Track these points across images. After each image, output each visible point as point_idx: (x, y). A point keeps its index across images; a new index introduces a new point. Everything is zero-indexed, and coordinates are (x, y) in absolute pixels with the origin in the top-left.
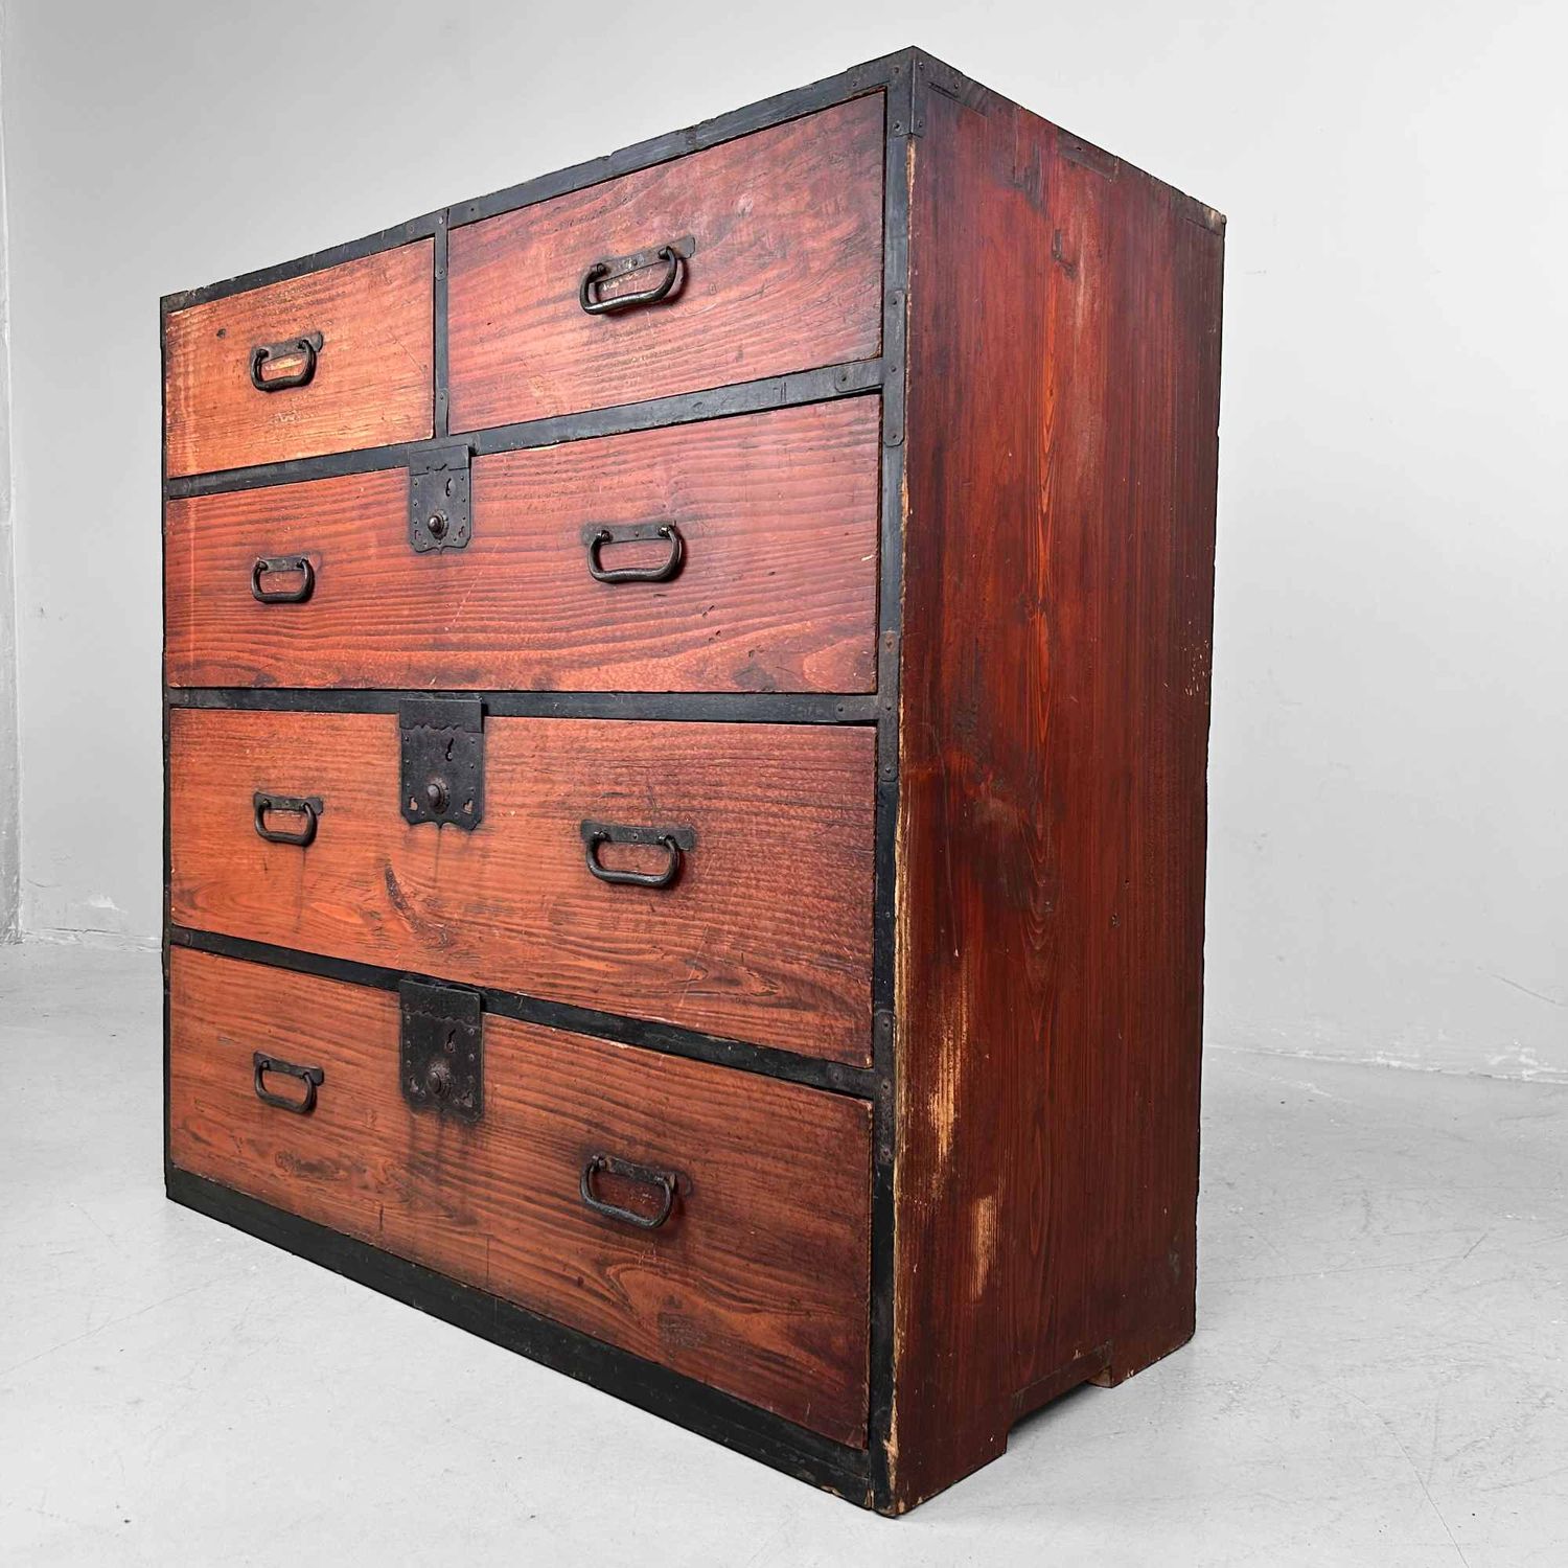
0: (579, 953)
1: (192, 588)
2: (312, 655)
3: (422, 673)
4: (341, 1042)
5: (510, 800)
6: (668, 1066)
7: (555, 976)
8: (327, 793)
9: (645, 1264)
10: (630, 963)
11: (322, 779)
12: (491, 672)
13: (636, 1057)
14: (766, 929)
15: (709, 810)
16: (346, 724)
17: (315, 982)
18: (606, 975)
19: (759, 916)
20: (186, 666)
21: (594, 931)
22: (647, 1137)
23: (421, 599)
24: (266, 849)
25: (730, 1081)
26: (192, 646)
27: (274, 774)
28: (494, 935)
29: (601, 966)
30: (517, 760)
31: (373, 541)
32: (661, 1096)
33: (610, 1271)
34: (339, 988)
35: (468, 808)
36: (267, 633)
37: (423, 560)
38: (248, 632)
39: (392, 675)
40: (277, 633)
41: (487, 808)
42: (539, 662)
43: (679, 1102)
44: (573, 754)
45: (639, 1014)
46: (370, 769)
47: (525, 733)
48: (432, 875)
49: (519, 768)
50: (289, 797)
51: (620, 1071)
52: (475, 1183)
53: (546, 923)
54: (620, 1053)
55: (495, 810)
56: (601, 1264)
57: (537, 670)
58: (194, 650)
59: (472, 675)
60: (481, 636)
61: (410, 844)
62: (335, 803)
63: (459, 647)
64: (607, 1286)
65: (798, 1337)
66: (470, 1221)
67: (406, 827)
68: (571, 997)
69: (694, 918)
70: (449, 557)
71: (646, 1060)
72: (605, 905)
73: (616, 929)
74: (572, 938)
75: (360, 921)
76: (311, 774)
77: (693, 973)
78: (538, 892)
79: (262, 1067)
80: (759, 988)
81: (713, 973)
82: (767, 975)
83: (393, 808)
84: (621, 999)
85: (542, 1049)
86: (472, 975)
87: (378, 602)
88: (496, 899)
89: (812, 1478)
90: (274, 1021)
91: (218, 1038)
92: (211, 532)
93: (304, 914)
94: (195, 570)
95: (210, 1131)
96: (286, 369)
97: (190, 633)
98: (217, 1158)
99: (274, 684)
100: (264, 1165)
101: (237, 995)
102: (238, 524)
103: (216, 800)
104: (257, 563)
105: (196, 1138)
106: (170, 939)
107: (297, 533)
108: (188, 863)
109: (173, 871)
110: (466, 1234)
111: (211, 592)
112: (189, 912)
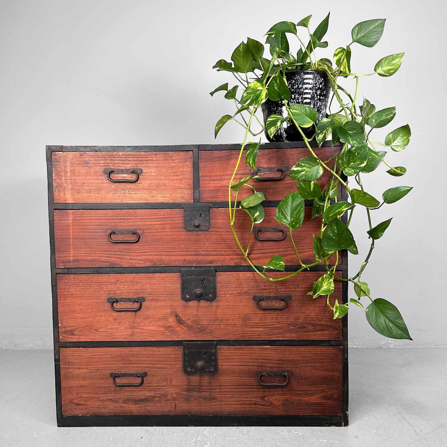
0: (253, 327)
1: (71, 237)
2: (139, 258)
3: (190, 262)
4: (155, 363)
5: (226, 293)
6: (284, 349)
7: (244, 334)
8: (147, 296)
9: (278, 394)
10: (271, 327)
11: (144, 292)
12: (218, 261)
13: (273, 348)
14: (313, 315)
15: (295, 291)
16: (155, 276)
17: (142, 349)
18: (263, 331)
19: (311, 313)
20: (69, 261)
21: (259, 322)
22: (277, 366)
23: (189, 243)
24: (115, 314)
25: (303, 349)
26: (71, 255)
27: (118, 292)
28: (221, 326)
29: (261, 329)
30: (229, 283)
31: (169, 227)
32: (282, 356)
33: (266, 398)
34: (154, 349)
35: (210, 296)
36: (115, 251)
37: (190, 233)
38: (104, 251)
39: (177, 263)
40: (120, 252)
41: (218, 295)
42: (236, 259)
43: (289, 356)
44: (250, 280)
45: (274, 339)
46: (166, 288)
47: (232, 276)
48: (195, 314)
49: (230, 285)
50: (127, 298)
51: (268, 352)
52: (215, 389)
53: (241, 322)
54: (268, 348)
55: (221, 295)
56: (263, 398)
57: (236, 260)
58: (73, 257)
59: (211, 262)
60: (214, 253)
61: (186, 307)
62: (150, 298)
63: (204, 255)
64: (265, 402)
65: (324, 398)
66: (215, 398)
67: (184, 302)
68: (250, 338)
69: (291, 315)
70: (200, 233)
71: (277, 348)
72: (263, 315)
73: (265, 320)
74: (250, 324)
75: (164, 329)
76: (138, 291)
77: (291, 327)
78: (238, 314)
79: (114, 376)
80: (311, 328)
81: (297, 327)
82: (313, 325)
83: (179, 297)
84: (268, 336)
85: (240, 352)
86: (212, 338)
87: (170, 243)
88: (222, 317)
89: (328, 425)
90: (121, 362)
91: (90, 372)
92: (82, 221)
93: (135, 330)
94: (73, 232)
95: (86, 401)
96: (123, 177)
97: (70, 251)
98: (90, 408)
99: (119, 266)
100: (117, 405)
101: (100, 358)
102: (98, 219)
103: (86, 301)
104: (109, 231)
105: (77, 404)
106: (59, 346)
107: (130, 224)
108: (70, 322)
109: (59, 325)
110: (212, 402)
111: (83, 239)
112: (70, 337)
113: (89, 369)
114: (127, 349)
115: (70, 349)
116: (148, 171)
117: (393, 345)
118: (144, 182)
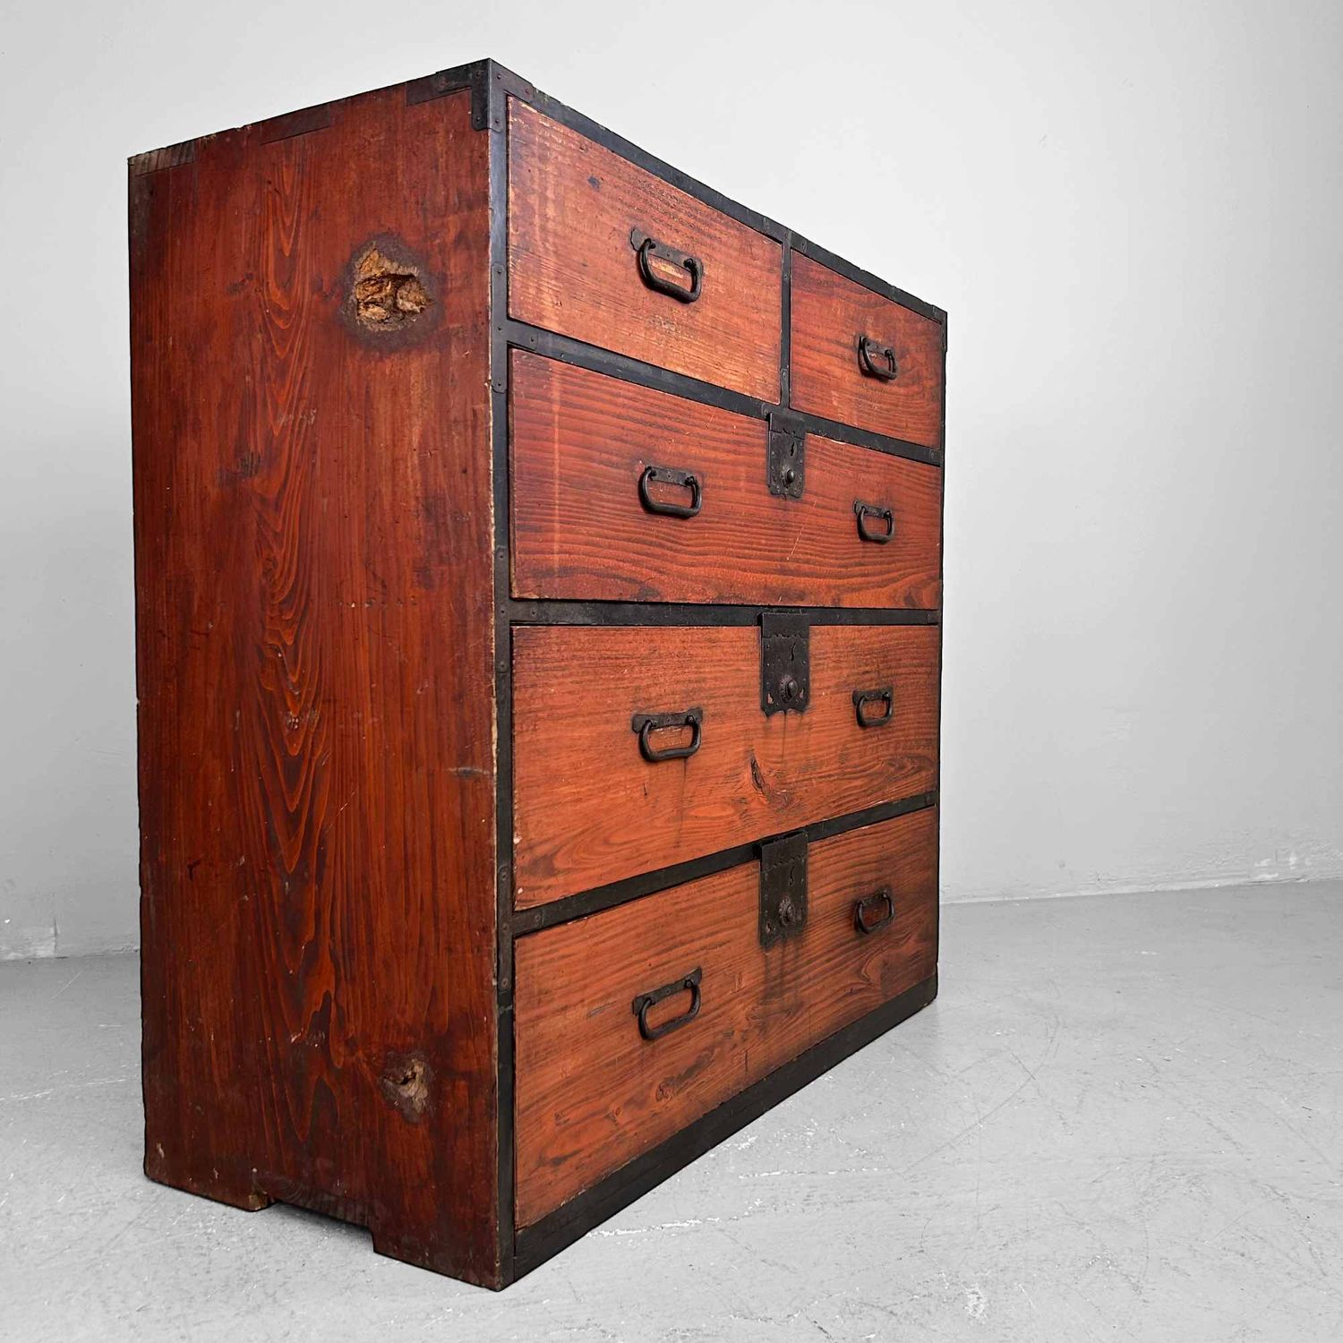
0: (851, 778)
1: (557, 470)
2: (694, 571)
3: (773, 592)
4: (714, 930)
5: (822, 685)
6: (883, 828)
7: (840, 799)
8: (705, 702)
9: (876, 951)
10: (869, 775)
11: (701, 690)
12: (810, 594)
13: (872, 830)
14: (911, 735)
15: (896, 675)
16: (721, 636)
17: (695, 886)
18: (862, 786)
19: (909, 729)
20: (549, 572)
21: (857, 761)
22: (875, 876)
23: (773, 532)
24: (646, 771)
25: (903, 822)
26: (556, 547)
27: (654, 692)
28: (813, 785)
29: (858, 783)
30: (825, 656)
31: (744, 475)
32: (881, 847)
33: (863, 971)
34: (715, 880)
35: (802, 696)
36: (651, 544)
37: (775, 501)
38: (629, 540)
39: (754, 593)
40: (661, 546)
41: (811, 693)
42: (834, 588)
43: (888, 845)
44: (850, 649)
45: (874, 804)
46: (739, 675)
47: (828, 637)
48: (780, 752)
49: (826, 662)
50: (670, 712)
51: (866, 843)
52: (802, 975)
53: (837, 765)
54: (866, 832)
55: (815, 694)
56: (859, 971)
57: (833, 593)
58: (558, 553)
59: (802, 595)
60: (806, 567)
61: (767, 731)
62: (712, 709)
63: (793, 573)
64: (861, 981)
65: (920, 938)
66: (802, 1004)
67: (765, 719)
68: (847, 809)
69: (891, 738)
70: (790, 503)
71: (876, 830)
72: (863, 742)
73: (865, 756)
74: (849, 770)
75: (732, 811)
76: (691, 686)
77: (891, 769)
78: (834, 746)
79: (643, 1006)
80: (910, 767)
81: (897, 766)
82: (912, 758)
83: (756, 704)
84: (866, 799)
85: (835, 852)
86: (802, 820)
87: (745, 529)
88: (815, 758)
90: (652, 952)
91: (589, 1016)
92: (584, 413)
93: (687, 824)
94: (561, 453)
95: (577, 1136)
96: (668, 274)
97: (552, 530)
98: (588, 1160)
99: (657, 599)
100: (645, 1113)
101: (613, 949)
102: (619, 417)
103: (586, 732)
104: (640, 467)
105: (557, 1162)
106: (511, 934)
107: (681, 448)
108: (545, 820)
109: (516, 841)
110: (798, 1018)
111: (584, 485)
112: (546, 883)
113: (586, 1002)
114: (668, 897)
115: (545, 938)
116: (712, 273)
118: (704, 312)
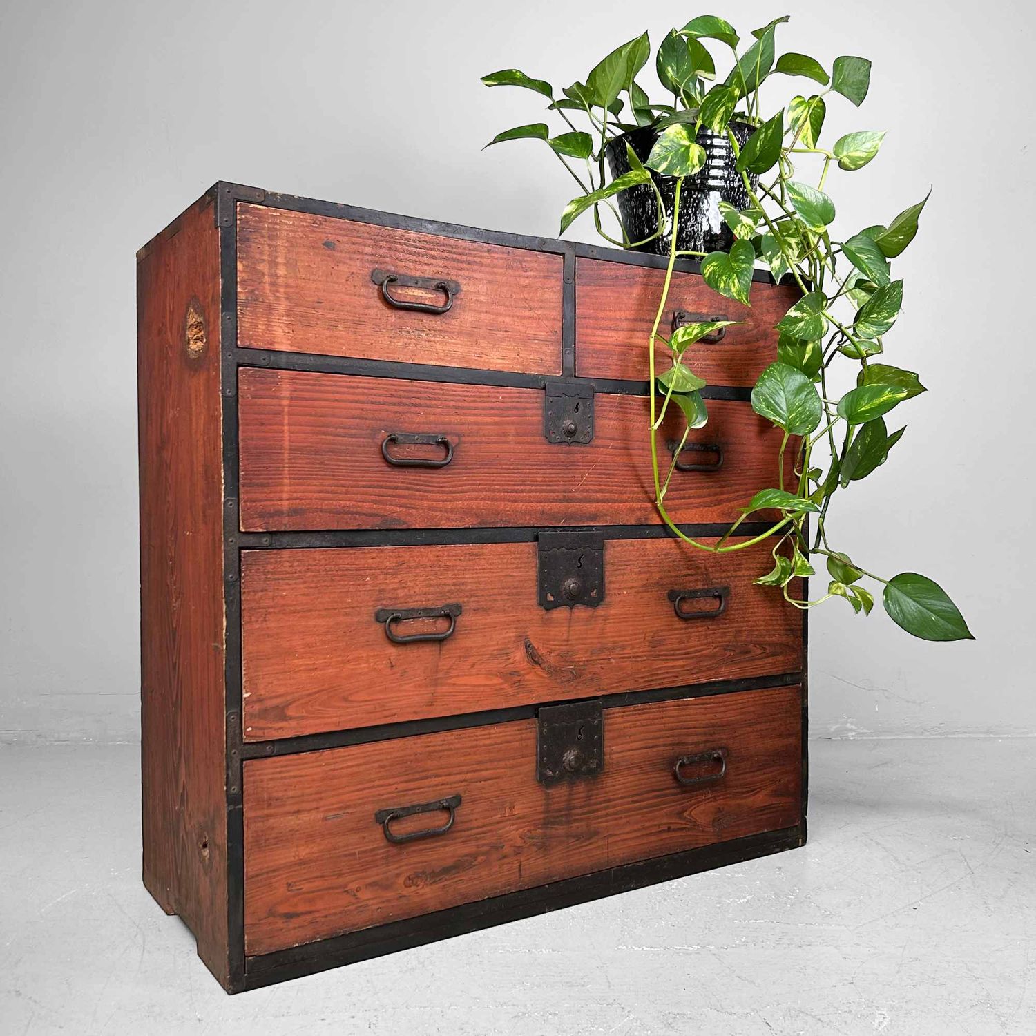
0: (667, 659)
1: (286, 444)
2: (449, 505)
3: (553, 516)
4: (478, 768)
5: (622, 586)
6: (716, 700)
7: (652, 675)
8: (466, 600)
9: (705, 800)
10: (696, 657)
11: (462, 591)
12: (606, 515)
13: (700, 702)
14: (761, 625)
15: (736, 577)
16: (484, 551)
17: (452, 735)
18: (683, 666)
19: (758, 620)
20: (279, 513)
21: (676, 646)
22: (704, 738)
23: (553, 471)
24: (392, 651)
25: (746, 696)
26: (285, 496)
27: (401, 593)
28: (611, 663)
29: (680, 663)
30: (627, 563)
31: (513, 432)
32: (713, 716)
33: (686, 814)
34: (479, 731)
35: (593, 594)
36: (396, 488)
37: (555, 448)
38: (370, 487)
39: (528, 518)
40: (408, 489)
41: (607, 592)
42: (639, 509)
43: (722, 715)
44: (663, 557)
45: (702, 681)
46: (509, 579)
47: (632, 548)
48: (565, 637)
49: (629, 567)
50: (421, 607)
51: (691, 712)
52: (598, 810)
53: (646, 649)
54: (690, 703)
55: (612, 592)
56: (680, 814)
57: (638, 513)
58: (288, 500)
59: (594, 517)
60: (599, 495)
61: (546, 622)
62: (473, 605)
63: (581, 501)
64: (683, 822)
65: (776, 793)
66: (597, 833)
67: (544, 612)
68: (663, 684)
69: (728, 628)
70: (575, 448)
71: (705, 701)
72: (683, 631)
73: (688, 642)
74: (663, 653)
75: (501, 681)
76: (447, 588)
77: (728, 653)
78: (642, 633)
79: (386, 818)
80: (759, 652)
81: (737, 651)
82: (761, 645)
83: (534, 600)
84: (691, 676)
85: (644, 716)
86: (596, 690)
87: (516, 471)
88: (614, 642)
89: (779, 849)
90: (402, 779)
91: (324, 819)
92: (316, 403)
93: (440, 690)
94: (291, 432)
95: (312, 901)
96: (417, 297)
97: (282, 485)
98: (323, 920)
99: (405, 527)
100: (389, 894)
101: (353, 774)
102: (357, 402)
103: (321, 622)
104: (383, 435)
105: (289, 916)
106: (240, 757)
107: (432, 418)
108: (275, 682)
109: (245, 695)
110: (591, 844)
111: (317, 452)
112: (277, 725)
113: (322, 809)
114: (419, 741)
115: (275, 762)
116: (471, 289)
117: (854, 734)
118: (464, 318)
